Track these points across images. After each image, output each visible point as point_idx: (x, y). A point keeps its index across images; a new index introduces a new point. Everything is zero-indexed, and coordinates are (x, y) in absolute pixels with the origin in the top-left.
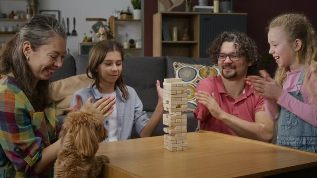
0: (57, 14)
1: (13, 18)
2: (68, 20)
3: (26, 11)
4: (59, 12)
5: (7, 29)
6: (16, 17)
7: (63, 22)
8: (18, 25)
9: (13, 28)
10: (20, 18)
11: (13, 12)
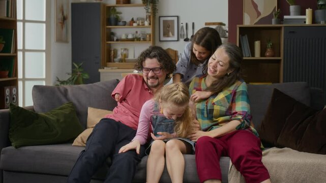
0: (175, 19)
1: (132, 25)
2: (187, 24)
3: (145, 17)
4: (178, 17)
5: (127, 36)
6: (135, 25)
7: (182, 27)
8: (137, 32)
9: (133, 35)
10: (139, 25)
11: (133, 20)
